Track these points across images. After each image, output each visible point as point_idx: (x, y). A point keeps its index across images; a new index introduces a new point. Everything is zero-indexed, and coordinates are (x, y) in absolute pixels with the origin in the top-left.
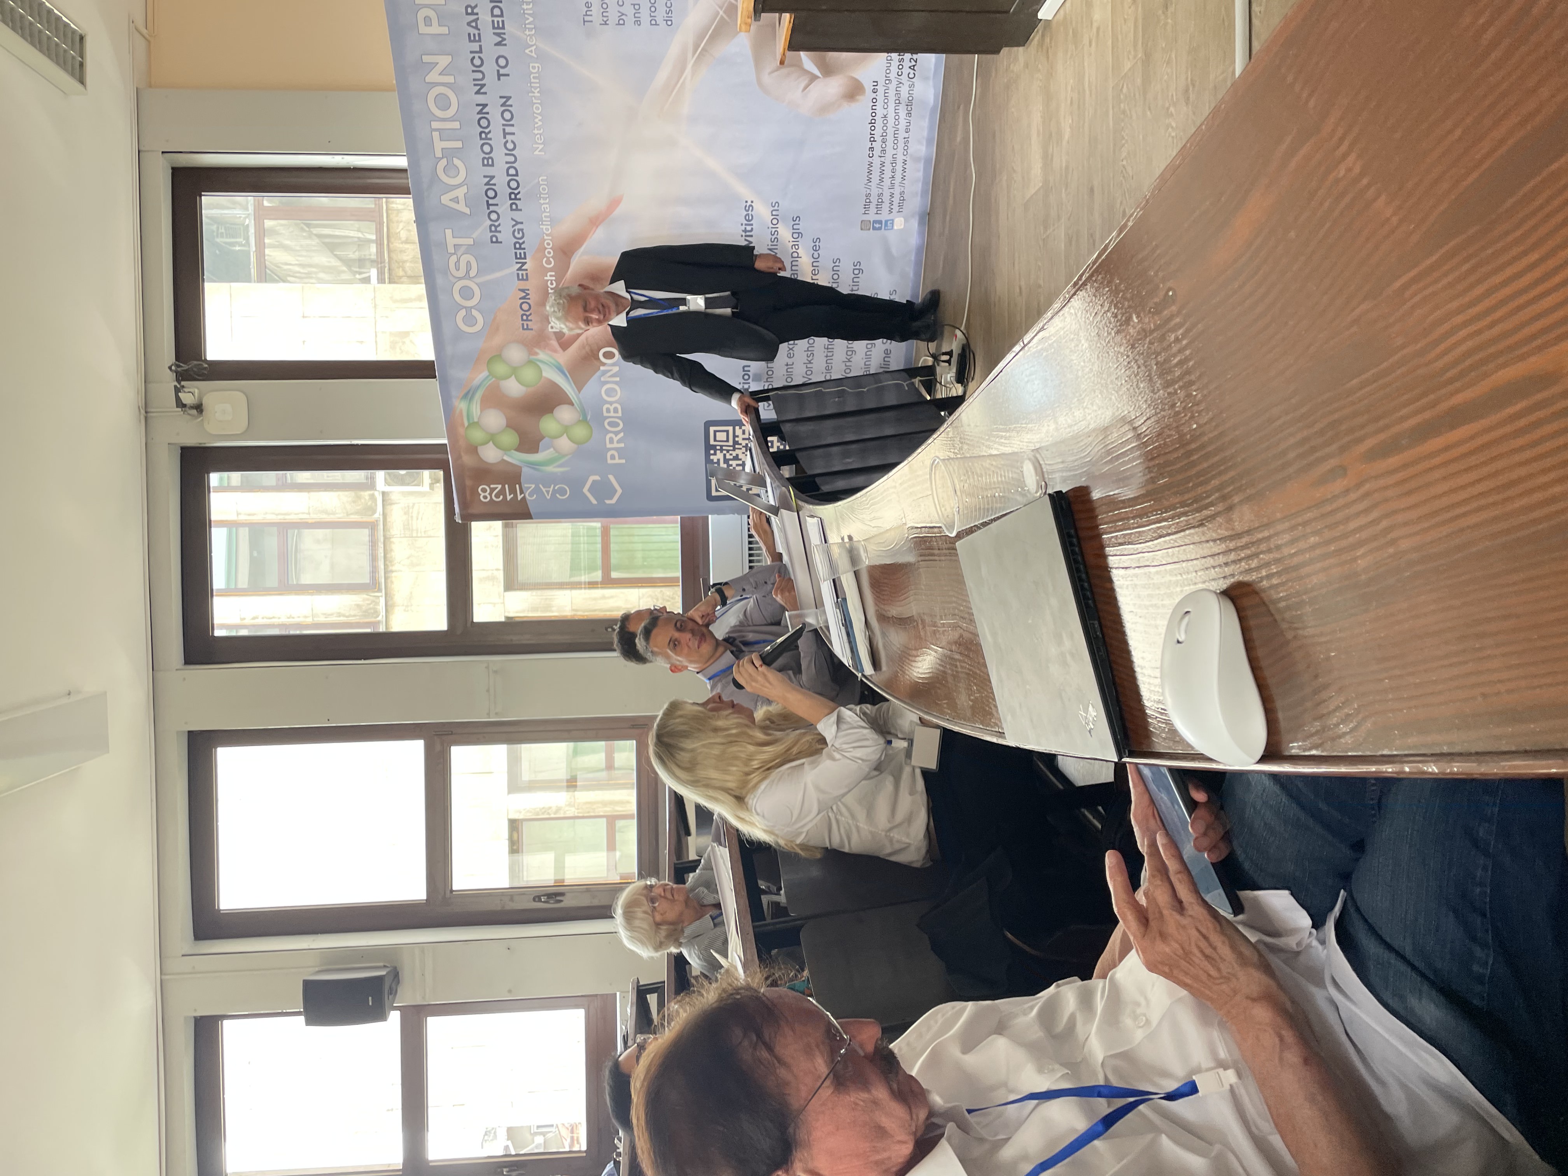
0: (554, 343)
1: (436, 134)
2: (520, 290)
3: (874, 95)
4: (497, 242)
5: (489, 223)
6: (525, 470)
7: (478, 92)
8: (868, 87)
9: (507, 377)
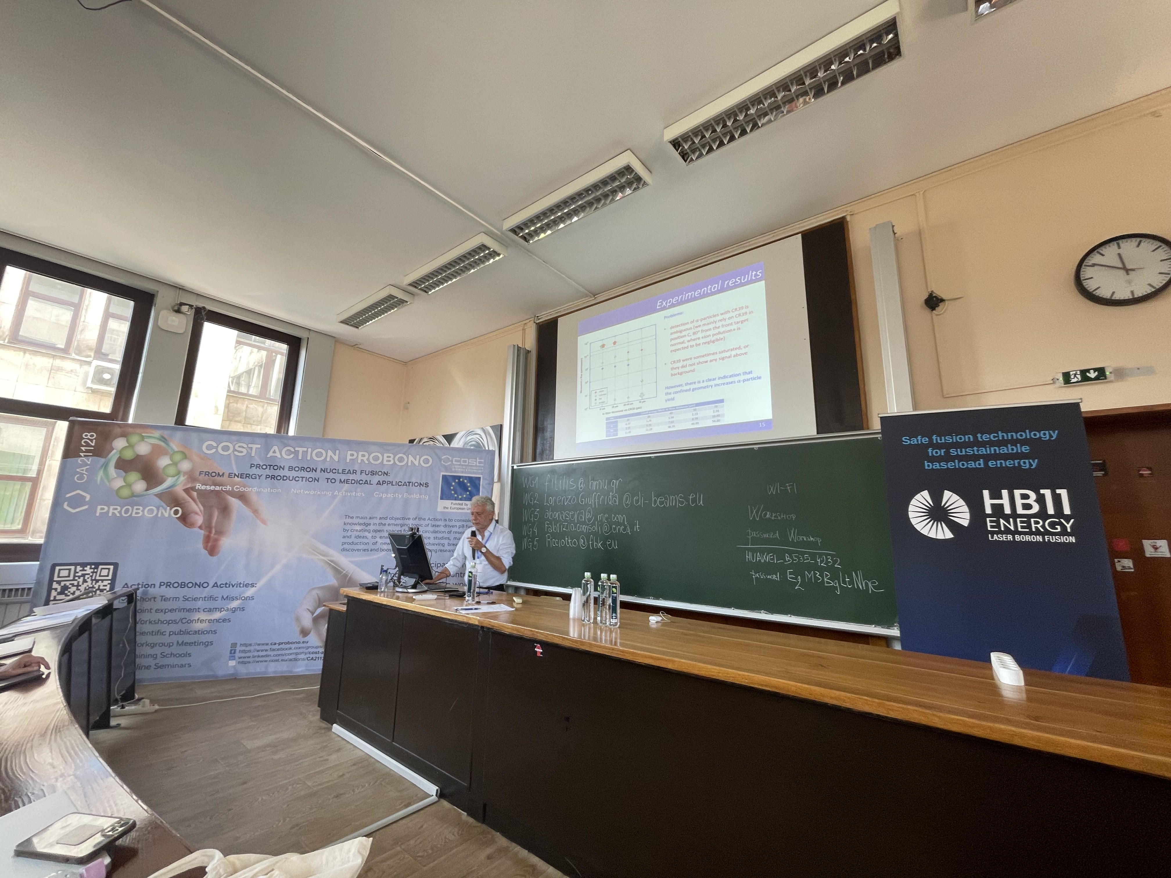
0: (189, 486)
1: (305, 449)
2: (224, 473)
3: (301, 642)
4: (251, 467)
5: (262, 464)
6: (102, 460)
7: (322, 469)
8: (306, 639)
9: (171, 459)
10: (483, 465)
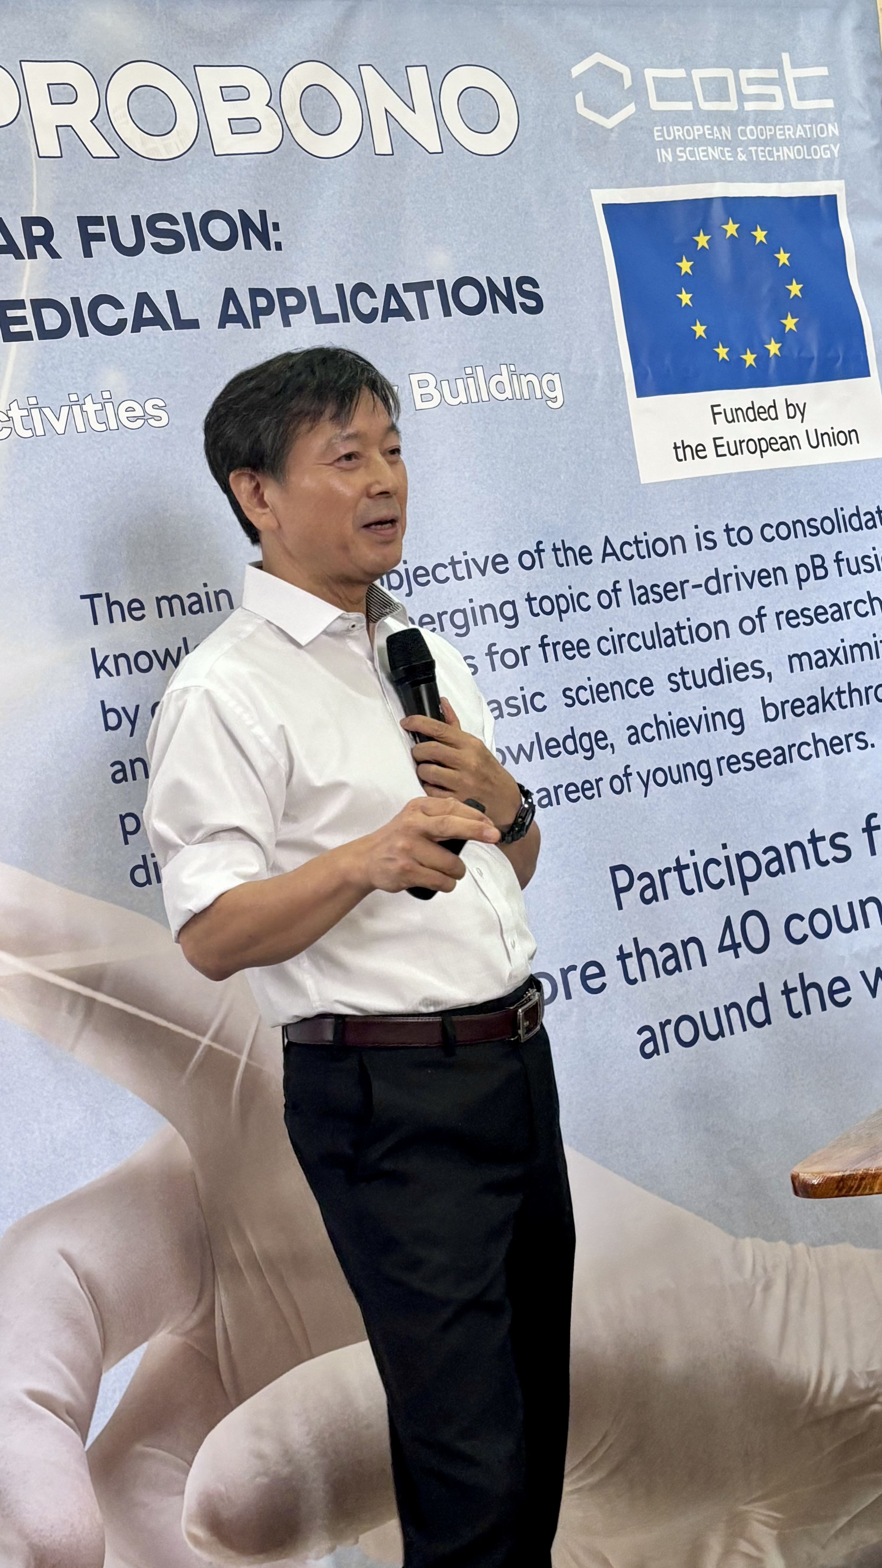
10: (829, 103)
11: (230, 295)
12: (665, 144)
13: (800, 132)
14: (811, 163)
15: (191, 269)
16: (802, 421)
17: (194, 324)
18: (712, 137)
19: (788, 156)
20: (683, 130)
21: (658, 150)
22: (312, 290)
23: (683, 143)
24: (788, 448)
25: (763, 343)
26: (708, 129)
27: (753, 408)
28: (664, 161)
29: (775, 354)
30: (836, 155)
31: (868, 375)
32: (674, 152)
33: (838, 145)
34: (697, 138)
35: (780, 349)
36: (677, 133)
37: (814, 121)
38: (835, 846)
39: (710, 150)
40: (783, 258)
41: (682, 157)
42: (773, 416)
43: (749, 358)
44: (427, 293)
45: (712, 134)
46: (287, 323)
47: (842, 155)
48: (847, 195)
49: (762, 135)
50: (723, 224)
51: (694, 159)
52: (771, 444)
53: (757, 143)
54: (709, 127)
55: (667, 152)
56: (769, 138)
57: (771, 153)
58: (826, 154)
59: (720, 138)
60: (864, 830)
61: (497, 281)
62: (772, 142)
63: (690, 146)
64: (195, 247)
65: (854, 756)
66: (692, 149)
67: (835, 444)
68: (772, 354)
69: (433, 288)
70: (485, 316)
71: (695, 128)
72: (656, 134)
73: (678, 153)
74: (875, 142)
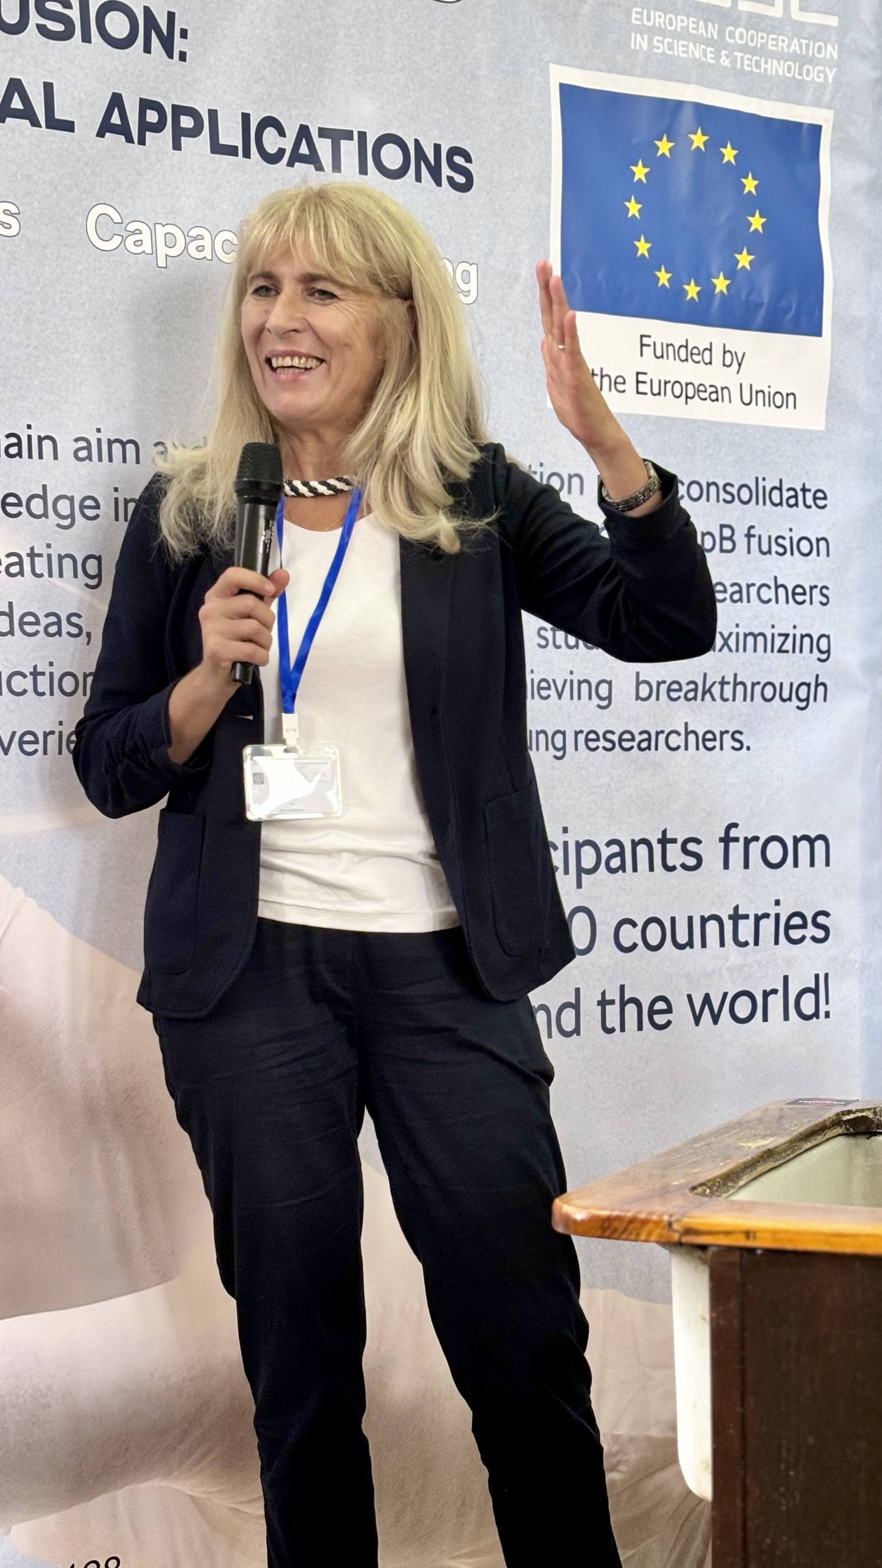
10: (833, 21)
11: (116, 101)
12: (641, 30)
13: (795, 47)
14: (800, 84)
15: (76, 63)
16: (738, 372)
17: (68, 126)
18: (695, 32)
19: (777, 71)
20: (665, 18)
21: (633, 35)
22: (213, 114)
23: (663, 33)
24: (717, 400)
25: (710, 276)
26: (693, 22)
27: (686, 347)
28: (638, 48)
29: (722, 292)
30: (830, 81)
31: (819, 334)
32: (650, 41)
33: (834, 70)
34: (679, 30)
35: (728, 287)
36: (657, 20)
37: (812, 37)
38: (685, 851)
39: (691, 45)
40: (750, 184)
41: (658, 48)
42: (707, 360)
43: (692, 291)
44: (344, 143)
45: (697, 29)
46: (177, 146)
47: (837, 82)
48: (834, 128)
49: (752, 41)
50: (691, 133)
51: (671, 53)
52: (699, 391)
53: (745, 49)
54: (695, 20)
55: (643, 39)
56: (759, 46)
57: (758, 66)
58: (819, 77)
59: (705, 35)
60: (721, 840)
61: (426, 146)
62: (761, 51)
63: (670, 37)
64: (86, 38)
65: (727, 755)
66: (670, 40)
67: (770, 405)
68: (717, 290)
69: (352, 139)
70: (406, 183)
71: (679, 18)
72: (634, 16)
73: (656, 43)
74: (875, 75)
